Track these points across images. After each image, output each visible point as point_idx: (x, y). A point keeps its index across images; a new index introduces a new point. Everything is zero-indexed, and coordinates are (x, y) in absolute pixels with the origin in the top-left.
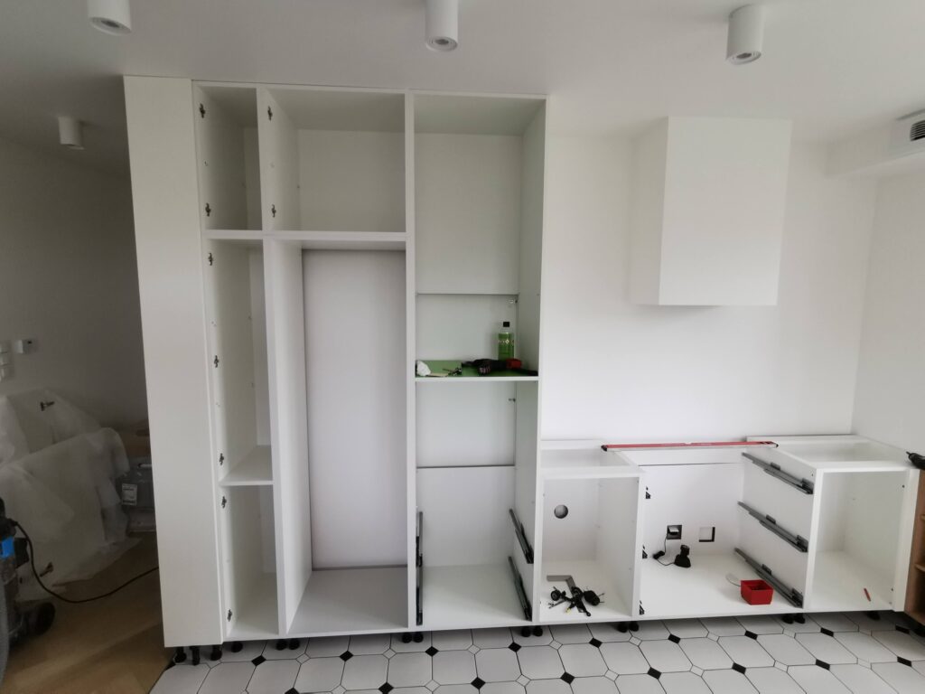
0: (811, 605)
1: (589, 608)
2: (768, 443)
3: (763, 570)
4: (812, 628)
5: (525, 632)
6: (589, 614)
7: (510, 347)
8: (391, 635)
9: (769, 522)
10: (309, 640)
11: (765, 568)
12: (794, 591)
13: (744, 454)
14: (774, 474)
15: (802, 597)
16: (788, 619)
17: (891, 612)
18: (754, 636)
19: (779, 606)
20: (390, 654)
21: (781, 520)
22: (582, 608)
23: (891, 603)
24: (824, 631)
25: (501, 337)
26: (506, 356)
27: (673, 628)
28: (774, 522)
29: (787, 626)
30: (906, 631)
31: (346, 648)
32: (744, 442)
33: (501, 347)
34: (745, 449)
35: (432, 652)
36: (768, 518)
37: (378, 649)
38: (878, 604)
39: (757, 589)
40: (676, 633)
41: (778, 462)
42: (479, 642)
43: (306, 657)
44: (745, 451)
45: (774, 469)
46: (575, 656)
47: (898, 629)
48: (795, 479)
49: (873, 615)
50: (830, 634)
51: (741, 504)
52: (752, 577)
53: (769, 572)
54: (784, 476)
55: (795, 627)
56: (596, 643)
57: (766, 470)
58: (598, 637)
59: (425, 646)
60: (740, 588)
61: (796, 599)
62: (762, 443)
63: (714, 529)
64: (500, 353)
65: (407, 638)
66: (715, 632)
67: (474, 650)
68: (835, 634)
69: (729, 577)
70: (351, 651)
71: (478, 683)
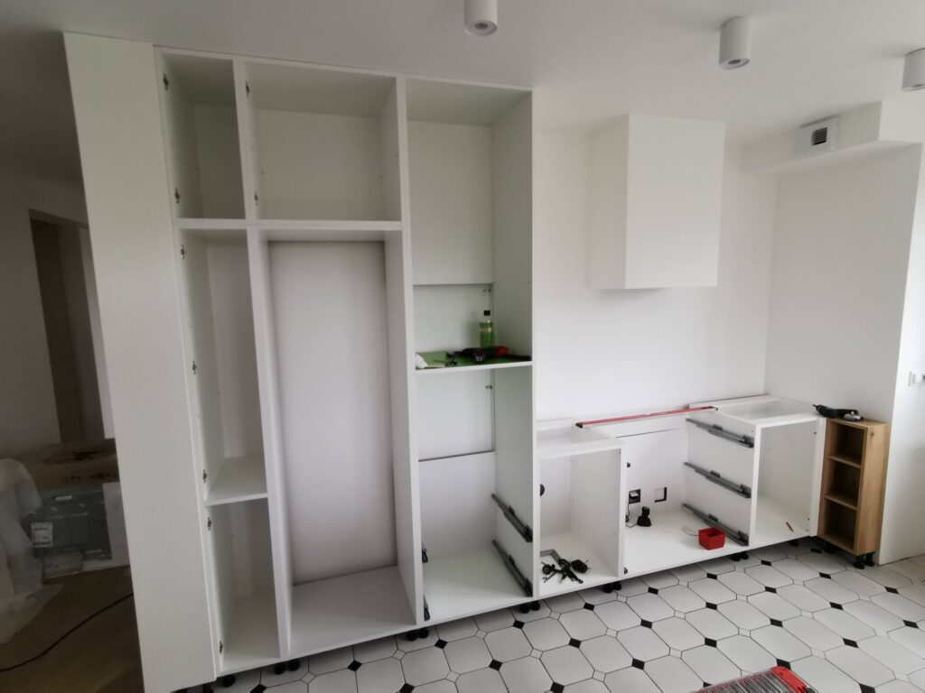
0: (756, 542)
1: (579, 576)
2: (710, 407)
3: (711, 519)
4: (754, 561)
5: (524, 608)
6: (581, 582)
7: (492, 334)
8: (395, 637)
9: (714, 477)
10: (310, 660)
11: (711, 517)
12: (739, 533)
13: (688, 420)
14: (717, 434)
15: (748, 537)
16: (736, 557)
17: (808, 538)
18: (714, 577)
19: (731, 548)
20: (399, 655)
21: (725, 473)
22: (573, 577)
23: (807, 531)
24: (764, 563)
25: (483, 325)
26: (488, 345)
27: (650, 582)
28: (718, 476)
29: (736, 564)
30: (818, 551)
31: (353, 658)
32: (687, 408)
33: (483, 336)
34: (687, 415)
35: (441, 644)
36: (713, 473)
37: (387, 652)
38: (798, 534)
39: (712, 534)
40: (654, 586)
41: (719, 423)
42: (484, 626)
44: (688, 417)
45: (716, 430)
46: (575, 622)
47: (813, 550)
48: (738, 436)
49: (794, 543)
50: (768, 564)
51: (687, 464)
52: (705, 527)
53: (716, 520)
54: (726, 435)
55: (742, 563)
56: (589, 607)
57: (710, 431)
58: (590, 601)
59: (432, 640)
60: (698, 538)
61: (742, 539)
62: (705, 408)
63: (666, 489)
64: (482, 342)
65: (412, 636)
66: (684, 579)
67: (481, 634)
68: (772, 564)
69: (685, 530)
70: (358, 659)
71: (496, 665)
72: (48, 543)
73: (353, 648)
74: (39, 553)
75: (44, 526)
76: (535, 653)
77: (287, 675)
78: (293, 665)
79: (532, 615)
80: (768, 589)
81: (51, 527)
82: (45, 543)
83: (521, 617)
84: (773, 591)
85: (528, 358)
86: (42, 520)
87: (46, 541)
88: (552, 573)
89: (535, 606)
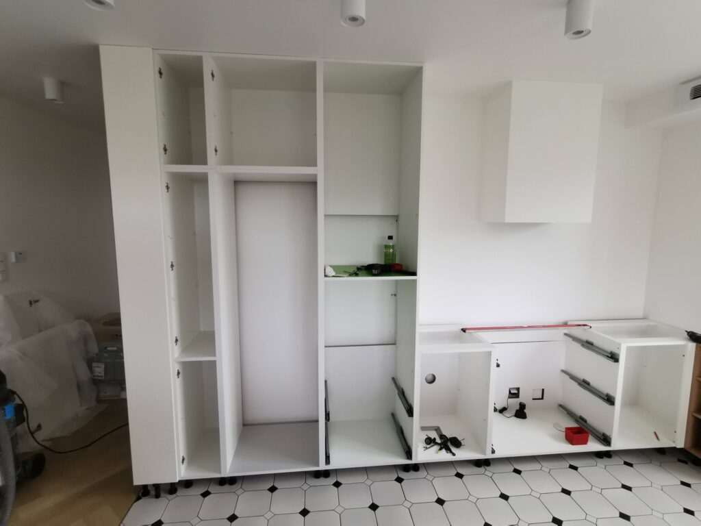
0: (617, 445)
1: (454, 449)
2: (584, 325)
3: (581, 420)
4: (617, 461)
5: (406, 468)
6: (454, 454)
7: (393, 254)
8: (306, 473)
9: (585, 384)
10: (243, 478)
11: (581, 418)
12: (604, 435)
13: (566, 334)
14: (588, 348)
15: (610, 439)
16: (599, 455)
17: (674, 448)
18: (575, 468)
19: (593, 446)
20: (306, 487)
21: (594, 382)
22: (448, 450)
23: (674, 442)
24: (626, 463)
25: (387, 247)
26: (390, 262)
27: (516, 464)
28: (588, 384)
29: (599, 460)
30: (685, 462)
31: (272, 483)
32: (565, 325)
33: (386, 255)
34: (566, 330)
35: (337, 484)
36: (584, 381)
37: (297, 483)
38: (664, 443)
39: (579, 431)
40: (519, 467)
41: (591, 340)
42: (372, 477)
43: (241, 491)
45: (588, 345)
46: (445, 485)
47: (680, 461)
48: (606, 352)
49: (661, 451)
50: (631, 465)
51: (563, 371)
52: (573, 425)
53: (585, 421)
54: (597, 350)
55: (605, 461)
56: (460, 476)
57: (583, 345)
58: (461, 471)
59: (332, 480)
60: (564, 434)
61: (606, 440)
62: (579, 325)
63: (543, 390)
64: (386, 260)
65: (318, 474)
66: (547, 466)
67: (369, 482)
68: (634, 465)
69: (556, 426)
70: (276, 485)
71: (374, 507)
72: (102, 377)
73: (275, 476)
74: (96, 382)
75: (100, 365)
76: (408, 504)
77: (227, 487)
78: (232, 481)
79: (412, 474)
80: (624, 487)
81: (103, 366)
82: (100, 377)
83: (402, 475)
84: (629, 489)
85: (414, 274)
86: (99, 361)
87: (100, 375)
88: (432, 444)
89: (416, 467)
